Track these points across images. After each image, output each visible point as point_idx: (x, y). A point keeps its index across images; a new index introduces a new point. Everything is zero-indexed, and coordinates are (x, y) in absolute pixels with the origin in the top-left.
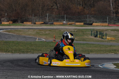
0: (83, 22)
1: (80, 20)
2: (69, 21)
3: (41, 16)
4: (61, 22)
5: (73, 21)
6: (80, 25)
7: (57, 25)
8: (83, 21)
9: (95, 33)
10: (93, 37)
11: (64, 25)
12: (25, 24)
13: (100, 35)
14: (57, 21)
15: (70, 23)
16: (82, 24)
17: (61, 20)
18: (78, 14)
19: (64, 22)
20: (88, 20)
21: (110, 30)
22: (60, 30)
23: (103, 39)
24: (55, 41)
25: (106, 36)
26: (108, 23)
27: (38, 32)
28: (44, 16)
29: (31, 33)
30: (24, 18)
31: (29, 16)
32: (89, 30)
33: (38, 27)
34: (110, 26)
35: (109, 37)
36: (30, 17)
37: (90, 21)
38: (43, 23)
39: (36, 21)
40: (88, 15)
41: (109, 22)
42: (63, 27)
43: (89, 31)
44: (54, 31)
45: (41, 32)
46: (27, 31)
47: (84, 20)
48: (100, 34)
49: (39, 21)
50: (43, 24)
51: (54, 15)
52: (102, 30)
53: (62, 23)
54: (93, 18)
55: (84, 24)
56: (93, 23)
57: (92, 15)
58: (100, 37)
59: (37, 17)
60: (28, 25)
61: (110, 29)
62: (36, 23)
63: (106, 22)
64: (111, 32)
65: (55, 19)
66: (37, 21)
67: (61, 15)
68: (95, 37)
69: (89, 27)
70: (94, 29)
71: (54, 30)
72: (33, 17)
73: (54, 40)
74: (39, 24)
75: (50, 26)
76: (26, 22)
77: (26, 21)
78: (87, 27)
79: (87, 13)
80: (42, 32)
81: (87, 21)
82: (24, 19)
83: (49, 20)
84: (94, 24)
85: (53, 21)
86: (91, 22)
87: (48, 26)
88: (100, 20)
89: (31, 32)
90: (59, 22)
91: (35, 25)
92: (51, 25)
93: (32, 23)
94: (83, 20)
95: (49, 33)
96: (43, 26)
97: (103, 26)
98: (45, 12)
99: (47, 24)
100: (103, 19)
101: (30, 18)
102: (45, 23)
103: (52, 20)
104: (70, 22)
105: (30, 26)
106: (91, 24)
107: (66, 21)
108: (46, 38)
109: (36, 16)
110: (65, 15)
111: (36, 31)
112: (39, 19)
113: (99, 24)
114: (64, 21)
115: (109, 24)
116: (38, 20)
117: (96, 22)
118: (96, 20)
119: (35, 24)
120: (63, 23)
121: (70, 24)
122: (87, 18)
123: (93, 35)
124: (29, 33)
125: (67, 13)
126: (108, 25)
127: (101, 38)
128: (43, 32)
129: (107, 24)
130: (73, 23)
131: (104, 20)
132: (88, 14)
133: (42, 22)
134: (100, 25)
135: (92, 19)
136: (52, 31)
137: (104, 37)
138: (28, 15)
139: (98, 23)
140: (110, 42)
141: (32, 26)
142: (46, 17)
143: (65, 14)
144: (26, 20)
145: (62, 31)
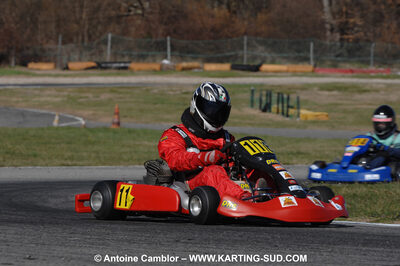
0: (228, 62)
1: (219, 55)
2: (183, 59)
3: (86, 44)
4: (154, 61)
5: (195, 59)
6: (219, 71)
7: (140, 72)
8: (231, 56)
9: (264, 99)
10: (256, 112)
11: (163, 70)
12: (31, 69)
13: (280, 105)
14: (142, 58)
15: (184, 64)
16: (226, 67)
17: (153, 56)
18: (212, 34)
19: (166, 62)
20: (246, 55)
21: (316, 89)
22: (147, 90)
23: (288, 116)
24: (118, 124)
25: (298, 108)
26: (312, 63)
27: (72, 95)
28: (96, 41)
29: (49, 99)
30: (28, 48)
31: (47, 42)
32: (246, 89)
33: (77, 80)
34: (321, 73)
35: (308, 109)
36: (51, 45)
37: (254, 58)
38: (93, 64)
39: (69, 60)
40: (245, 38)
41: (316, 59)
42: (158, 79)
43: (245, 92)
44: (127, 93)
45: (83, 95)
46: (37, 92)
47: (233, 53)
48: (280, 99)
49: (80, 60)
50: (93, 68)
51: (131, 39)
52: (289, 89)
53: (156, 66)
54: (261, 48)
55: (234, 67)
56: (260, 65)
57: (258, 38)
58: (278, 112)
59: (73, 45)
60: (42, 73)
61: (315, 85)
62: (71, 65)
63: (306, 59)
64: (320, 92)
65: (135, 53)
66: (74, 60)
67: (154, 40)
68: (264, 110)
69: (248, 76)
70: (262, 85)
71: (129, 88)
72: (60, 46)
73: (114, 123)
74: (81, 70)
75: (118, 75)
76: (35, 62)
77: (37, 59)
78: (241, 76)
79: (243, 30)
80: (87, 95)
81: (242, 58)
82: (30, 52)
83: (114, 54)
84: (265, 67)
85: (126, 59)
86: (257, 63)
87: (109, 75)
88: (285, 55)
89: (49, 96)
90: (148, 62)
91: (66, 72)
92: (121, 71)
93: (55, 67)
94: (228, 54)
95: (110, 100)
96: (93, 75)
97: (295, 74)
98: (100, 28)
99: (105, 68)
100: (299, 51)
101: (50, 49)
102: (101, 66)
103: (123, 56)
104: (186, 61)
105: (50, 75)
106: (256, 69)
107: (171, 60)
108: (94, 114)
109: (71, 41)
110: (168, 38)
111: (66, 93)
112: (81, 53)
113: (284, 67)
114: (166, 57)
115: (315, 66)
116: (76, 57)
117: (273, 62)
118: (274, 55)
119: (67, 68)
120: (162, 66)
121: (184, 69)
122: (242, 49)
123: (257, 104)
124: (43, 99)
125: (175, 31)
126: (313, 71)
127: (283, 113)
128: (90, 95)
129: (308, 67)
130: (196, 64)
131: (302, 54)
132: (245, 33)
133: (89, 61)
134: (287, 71)
135: (260, 51)
136: (121, 93)
137: (291, 111)
138: (42, 40)
139: (280, 63)
140: (305, 127)
141: (57, 76)
142: (103, 47)
143: (169, 34)
144: (36, 55)
145: (156, 91)
